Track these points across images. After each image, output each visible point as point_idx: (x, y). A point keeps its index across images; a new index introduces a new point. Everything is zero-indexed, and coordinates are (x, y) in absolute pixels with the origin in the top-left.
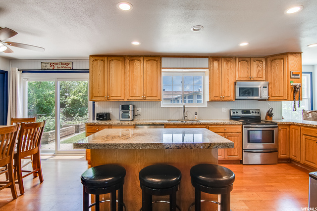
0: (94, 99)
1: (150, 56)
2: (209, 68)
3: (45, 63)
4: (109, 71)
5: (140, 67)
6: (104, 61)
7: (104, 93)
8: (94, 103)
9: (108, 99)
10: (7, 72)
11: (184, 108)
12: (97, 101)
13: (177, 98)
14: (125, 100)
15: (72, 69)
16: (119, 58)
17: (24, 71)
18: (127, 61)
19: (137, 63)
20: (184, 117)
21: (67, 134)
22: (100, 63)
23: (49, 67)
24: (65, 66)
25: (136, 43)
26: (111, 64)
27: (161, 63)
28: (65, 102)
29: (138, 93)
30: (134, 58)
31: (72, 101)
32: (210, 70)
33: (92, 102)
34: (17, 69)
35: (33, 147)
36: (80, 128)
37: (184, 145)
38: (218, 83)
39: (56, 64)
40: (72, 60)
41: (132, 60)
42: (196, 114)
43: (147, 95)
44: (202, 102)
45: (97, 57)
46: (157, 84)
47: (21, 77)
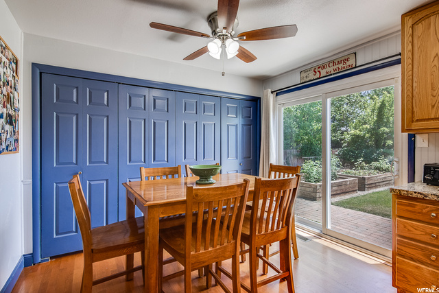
0: (416, 126)
3: (306, 71)
8: (412, 136)
10: (260, 98)
12: (422, 131)
15: (356, 67)
17: (278, 93)
21: (344, 191)
24: (340, 66)
28: (342, 140)
31: (352, 139)
33: (406, 134)
34: (270, 90)
35: (278, 228)
36: (366, 182)
39: (324, 67)
40: (354, 49)
47: (275, 101)
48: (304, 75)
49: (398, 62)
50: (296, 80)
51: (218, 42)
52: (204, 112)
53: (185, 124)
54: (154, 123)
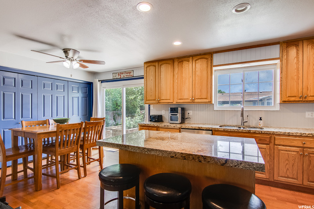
0: (149, 102)
1: (200, 55)
2: (281, 59)
3: (115, 73)
4: (159, 75)
5: (188, 67)
6: (155, 66)
7: (155, 96)
8: (149, 105)
9: (159, 103)
10: (92, 83)
11: (243, 111)
12: (152, 104)
13: (261, 100)
14: (174, 103)
15: (133, 77)
16: (169, 62)
17: (102, 81)
18: (176, 64)
19: (185, 64)
20: (243, 123)
22: (152, 68)
23: (118, 77)
24: (128, 74)
25: (177, 43)
26: (161, 68)
27: (212, 60)
29: (186, 94)
30: (183, 59)
32: (281, 61)
34: (98, 80)
37: (191, 157)
38: (296, 77)
39: (122, 74)
40: (132, 69)
41: (180, 62)
42: (261, 119)
43: (196, 98)
44: (273, 105)
45: (149, 63)
46: (207, 85)
47: (101, 86)
48: (114, 75)
49: (143, 78)
50: (111, 77)
51: (69, 62)
52: (57, 89)
53: (44, 96)
54: (22, 95)
